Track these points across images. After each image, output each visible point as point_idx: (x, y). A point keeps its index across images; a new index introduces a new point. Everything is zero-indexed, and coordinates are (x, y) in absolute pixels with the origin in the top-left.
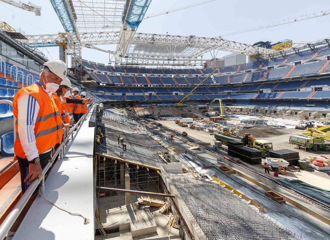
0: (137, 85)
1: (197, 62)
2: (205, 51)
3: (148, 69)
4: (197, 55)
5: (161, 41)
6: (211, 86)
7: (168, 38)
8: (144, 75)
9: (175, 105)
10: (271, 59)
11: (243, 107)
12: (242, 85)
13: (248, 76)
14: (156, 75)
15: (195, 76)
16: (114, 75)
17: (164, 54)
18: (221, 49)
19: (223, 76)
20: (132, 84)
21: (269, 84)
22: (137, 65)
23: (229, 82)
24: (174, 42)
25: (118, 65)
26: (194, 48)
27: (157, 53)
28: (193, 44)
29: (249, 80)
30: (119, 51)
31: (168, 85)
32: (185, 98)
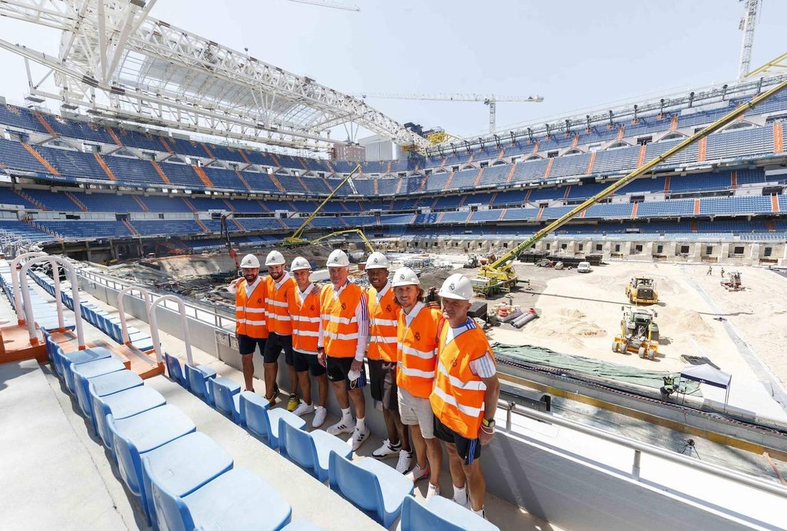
0: (170, 190)
1: (321, 143)
2: (334, 122)
3: (198, 144)
4: (320, 129)
5: (235, 68)
6: (350, 198)
7: (252, 65)
8: (188, 160)
9: (283, 241)
10: (429, 157)
11: (399, 239)
12: (395, 200)
13: (402, 183)
14: (226, 164)
15: (318, 176)
16: (67, 149)
17: (244, 110)
18: (363, 124)
19: (366, 179)
20: (151, 185)
21: (428, 199)
22: (159, 124)
23: (376, 193)
24: (268, 81)
25: (76, 111)
26: (312, 109)
27: (222, 102)
28: (311, 98)
29: (404, 192)
30: (76, 59)
31: (261, 192)
32: (304, 225)
